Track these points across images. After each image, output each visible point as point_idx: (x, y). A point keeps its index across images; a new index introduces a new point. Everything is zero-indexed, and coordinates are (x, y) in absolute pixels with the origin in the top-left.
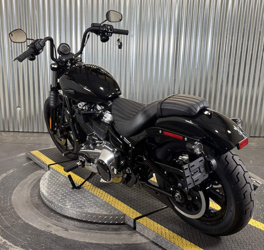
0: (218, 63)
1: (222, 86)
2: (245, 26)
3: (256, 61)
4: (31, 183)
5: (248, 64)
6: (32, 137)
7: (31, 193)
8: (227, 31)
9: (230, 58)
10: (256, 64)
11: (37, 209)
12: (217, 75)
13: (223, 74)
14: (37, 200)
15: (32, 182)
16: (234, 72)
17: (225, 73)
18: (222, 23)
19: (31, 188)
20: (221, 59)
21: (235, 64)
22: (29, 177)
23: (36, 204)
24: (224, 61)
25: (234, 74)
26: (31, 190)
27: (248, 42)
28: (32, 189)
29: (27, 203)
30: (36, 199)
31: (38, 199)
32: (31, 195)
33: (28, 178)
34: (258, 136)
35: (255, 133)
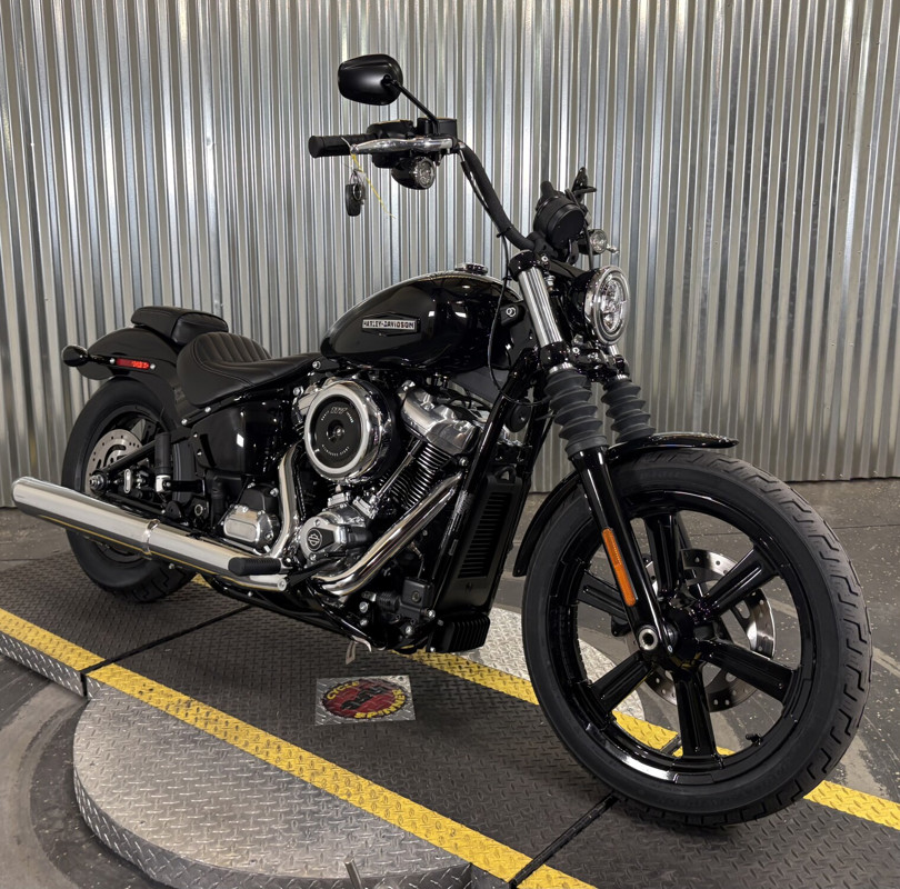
0: (689, 233)
1: (703, 312)
2: (769, 107)
3: (815, 226)
4: (31, 744)
5: (788, 236)
6: (24, 529)
7: (32, 791)
8: (714, 123)
9: (727, 217)
10: (814, 233)
11: (65, 872)
12: (685, 277)
13: (706, 271)
14: (59, 825)
15: (35, 739)
16: (742, 263)
17: (713, 269)
18: (696, 97)
19: (34, 765)
20: (698, 219)
21: (744, 235)
22: (21, 714)
23: (57, 844)
24: (708, 226)
25: (743, 272)
26: (34, 778)
27: (784, 159)
28: (39, 774)
29: (19, 843)
30: (56, 819)
31: (65, 820)
32: (34, 801)
33: (16, 721)
34: (832, 478)
35: (822, 469)
